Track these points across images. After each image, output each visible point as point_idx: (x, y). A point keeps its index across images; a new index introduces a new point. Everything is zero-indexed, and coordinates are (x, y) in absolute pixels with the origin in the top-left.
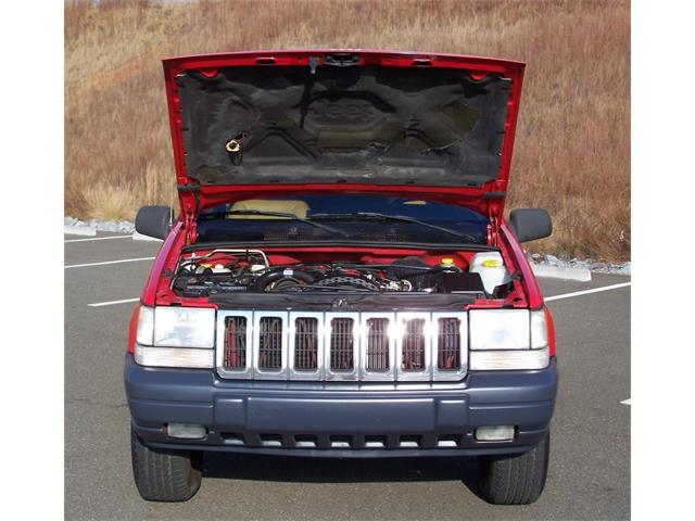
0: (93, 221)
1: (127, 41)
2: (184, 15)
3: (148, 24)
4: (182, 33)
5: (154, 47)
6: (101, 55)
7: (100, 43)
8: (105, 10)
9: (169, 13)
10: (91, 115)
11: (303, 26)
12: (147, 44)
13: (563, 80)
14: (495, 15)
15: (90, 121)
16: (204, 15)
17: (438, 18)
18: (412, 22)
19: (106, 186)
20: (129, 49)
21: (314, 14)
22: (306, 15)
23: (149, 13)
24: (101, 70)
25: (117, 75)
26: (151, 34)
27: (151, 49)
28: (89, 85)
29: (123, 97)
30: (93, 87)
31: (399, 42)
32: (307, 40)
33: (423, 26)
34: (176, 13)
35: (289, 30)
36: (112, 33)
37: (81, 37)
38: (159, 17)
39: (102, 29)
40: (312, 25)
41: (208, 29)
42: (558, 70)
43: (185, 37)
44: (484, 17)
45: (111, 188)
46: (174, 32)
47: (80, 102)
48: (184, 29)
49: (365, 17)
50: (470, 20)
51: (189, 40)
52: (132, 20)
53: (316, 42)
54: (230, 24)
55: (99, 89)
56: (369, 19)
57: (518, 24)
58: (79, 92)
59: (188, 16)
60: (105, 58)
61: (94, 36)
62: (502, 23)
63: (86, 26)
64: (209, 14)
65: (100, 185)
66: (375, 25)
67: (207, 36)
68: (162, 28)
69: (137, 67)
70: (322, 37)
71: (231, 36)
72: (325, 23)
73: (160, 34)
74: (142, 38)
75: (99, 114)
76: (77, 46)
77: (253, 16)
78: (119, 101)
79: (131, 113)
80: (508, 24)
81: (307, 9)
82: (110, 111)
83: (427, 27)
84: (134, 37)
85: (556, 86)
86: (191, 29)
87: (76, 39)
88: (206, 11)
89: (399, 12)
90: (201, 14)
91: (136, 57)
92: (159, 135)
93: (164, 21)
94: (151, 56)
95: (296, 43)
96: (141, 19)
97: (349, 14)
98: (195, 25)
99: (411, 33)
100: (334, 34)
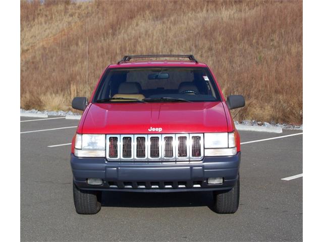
0: (46, 111)
1: (59, 22)
2: (87, 8)
3: (70, 13)
4: (87, 17)
5: (73, 24)
6: (47, 29)
7: (46, 23)
8: (48, 7)
9: (79, 7)
10: (43, 59)
11: (147, 12)
12: (69, 23)
13: (276, 37)
14: (244, 5)
15: (42, 63)
16: (98, 8)
17: (215, 7)
18: (202, 10)
19: (51, 94)
20: (61, 26)
21: (153, 7)
22: (149, 7)
23: (70, 7)
24: (47, 37)
25: (55, 39)
26: (71, 18)
27: (71, 26)
28: (41, 44)
29: (58, 50)
30: (43, 46)
31: (195, 20)
32: (149, 19)
33: (207, 11)
34: (83, 7)
35: (140, 14)
36: (52, 18)
37: (36, 21)
38: (75, 9)
39: (46, 16)
40: (152, 12)
41: (100, 15)
42: (274, 32)
43: (88, 19)
44: (238, 6)
45: (54, 95)
46: (83, 17)
47: (37, 52)
48: (88, 15)
49: (178, 7)
50: (231, 7)
51: (90, 20)
52: (61, 11)
53: (154, 20)
54: (111, 12)
55: (46, 46)
56: (180, 8)
57: (255, 9)
58: (36, 48)
59: (90, 8)
60: (48, 31)
61: (43, 20)
62: (247, 9)
63: (38, 14)
64: (100, 7)
65: (48, 94)
66: (183, 11)
67: (99, 19)
68: (77, 14)
69: (64, 35)
70: (157, 18)
71: (111, 18)
72: (158, 11)
73: (76, 18)
74: (66, 20)
75: (46, 59)
76: (34, 25)
77: (122, 8)
78: (56, 52)
79: (62, 58)
80: (250, 9)
81: (149, 3)
82: (52, 57)
83: (209, 12)
84: (62, 20)
85: (272, 40)
86: (91, 15)
87: (34, 21)
88: (98, 5)
89: (196, 4)
90: (96, 7)
91: (64, 30)
92: (77, 68)
93: (78, 11)
94: (72, 29)
95: (144, 21)
96: (66, 11)
97: (170, 6)
98: (93, 13)
99: (202, 15)
100: (163, 16)
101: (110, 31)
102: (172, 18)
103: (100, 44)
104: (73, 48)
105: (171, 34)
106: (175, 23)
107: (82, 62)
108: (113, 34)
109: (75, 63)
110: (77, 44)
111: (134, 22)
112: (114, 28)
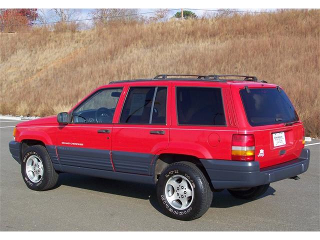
1: (67, 47)
2: (90, 36)
3: (76, 40)
4: (90, 44)
5: (78, 49)
6: (56, 53)
7: (55, 48)
8: (57, 34)
9: (84, 35)
10: (54, 78)
11: (140, 42)
12: (75, 48)
13: (239, 65)
14: (217, 39)
15: (53, 80)
16: (99, 36)
17: (195, 39)
18: (183, 41)
19: (62, 105)
20: (68, 51)
21: (144, 37)
22: (141, 37)
23: (76, 34)
24: (56, 59)
25: (63, 61)
26: (77, 44)
27: (77, 51)
28: (52, 65)
29: (66, 70)
30: (54, 66)
31: (178, 49)
32: (141, 47)
33: (188, 42)
34: (87, 36)
35: (134, 43)
36: (60, 44)
37: (47, 45)
38: (81, 37)
39: (56, 41)
40: (144, 41)
41: (100, 43)
42: (237, 62)
43: (91, 45)
44: (213, 39)
45: (64, 106)
46: (87, 43)
47: (49, 72)
48: (91, 42)
49: (165, 39)
50: (207, 40)
51: (93, 47)
52: (68, 38)
53: (145, 48)
54: (110, 40)
55: (56, 67)
56: (167, 39)
57: (225, 42)
58: (48, 68)
59: (92, 36)
60: (58, 55)
61: (53, 44)
62: (219, 42)
63: (49, 40)
64: (101, 36)
65: (60, 105)
66: (169, 42)
67: (100, 45)
68: (81, 42)
69: (72, 58)
70: (147, 46)
71: (110, 45)
72: (149, 41)
73: (81, 44)
74: (73, 46)
75: (57, 78)
76: (46, 49)
77: (119, 37)
78: (65, 72)
79: (70, 77)
80: (221, 42)
81: (141, 34)
82: (61, 76)
83: (190, 43)
84: (69, 45)
85: (236, 68)
86: (94, 42)
87: (46, 45)
88: (99, 34)
89: (179, 36)
90: (98, 35)
91: (71, 54)
92: (82, 85)
93: (82, 39)
94: (77, 54)
95: (137, 49)
96: (72, 38)
97: (158, 37)
98: (95, 41)
99: (183, 45)
100: (152, 45)
101: (109, 56)
102: (159, 47)
103: (100, 67)
104: (79, 69)
105: (158, 60)
106: (161, 51)
107: (86, 81)
108: (112, 59)
109: (80, 82)
110: (82, 67)
111: (129, 49)
112: (113, 53)
